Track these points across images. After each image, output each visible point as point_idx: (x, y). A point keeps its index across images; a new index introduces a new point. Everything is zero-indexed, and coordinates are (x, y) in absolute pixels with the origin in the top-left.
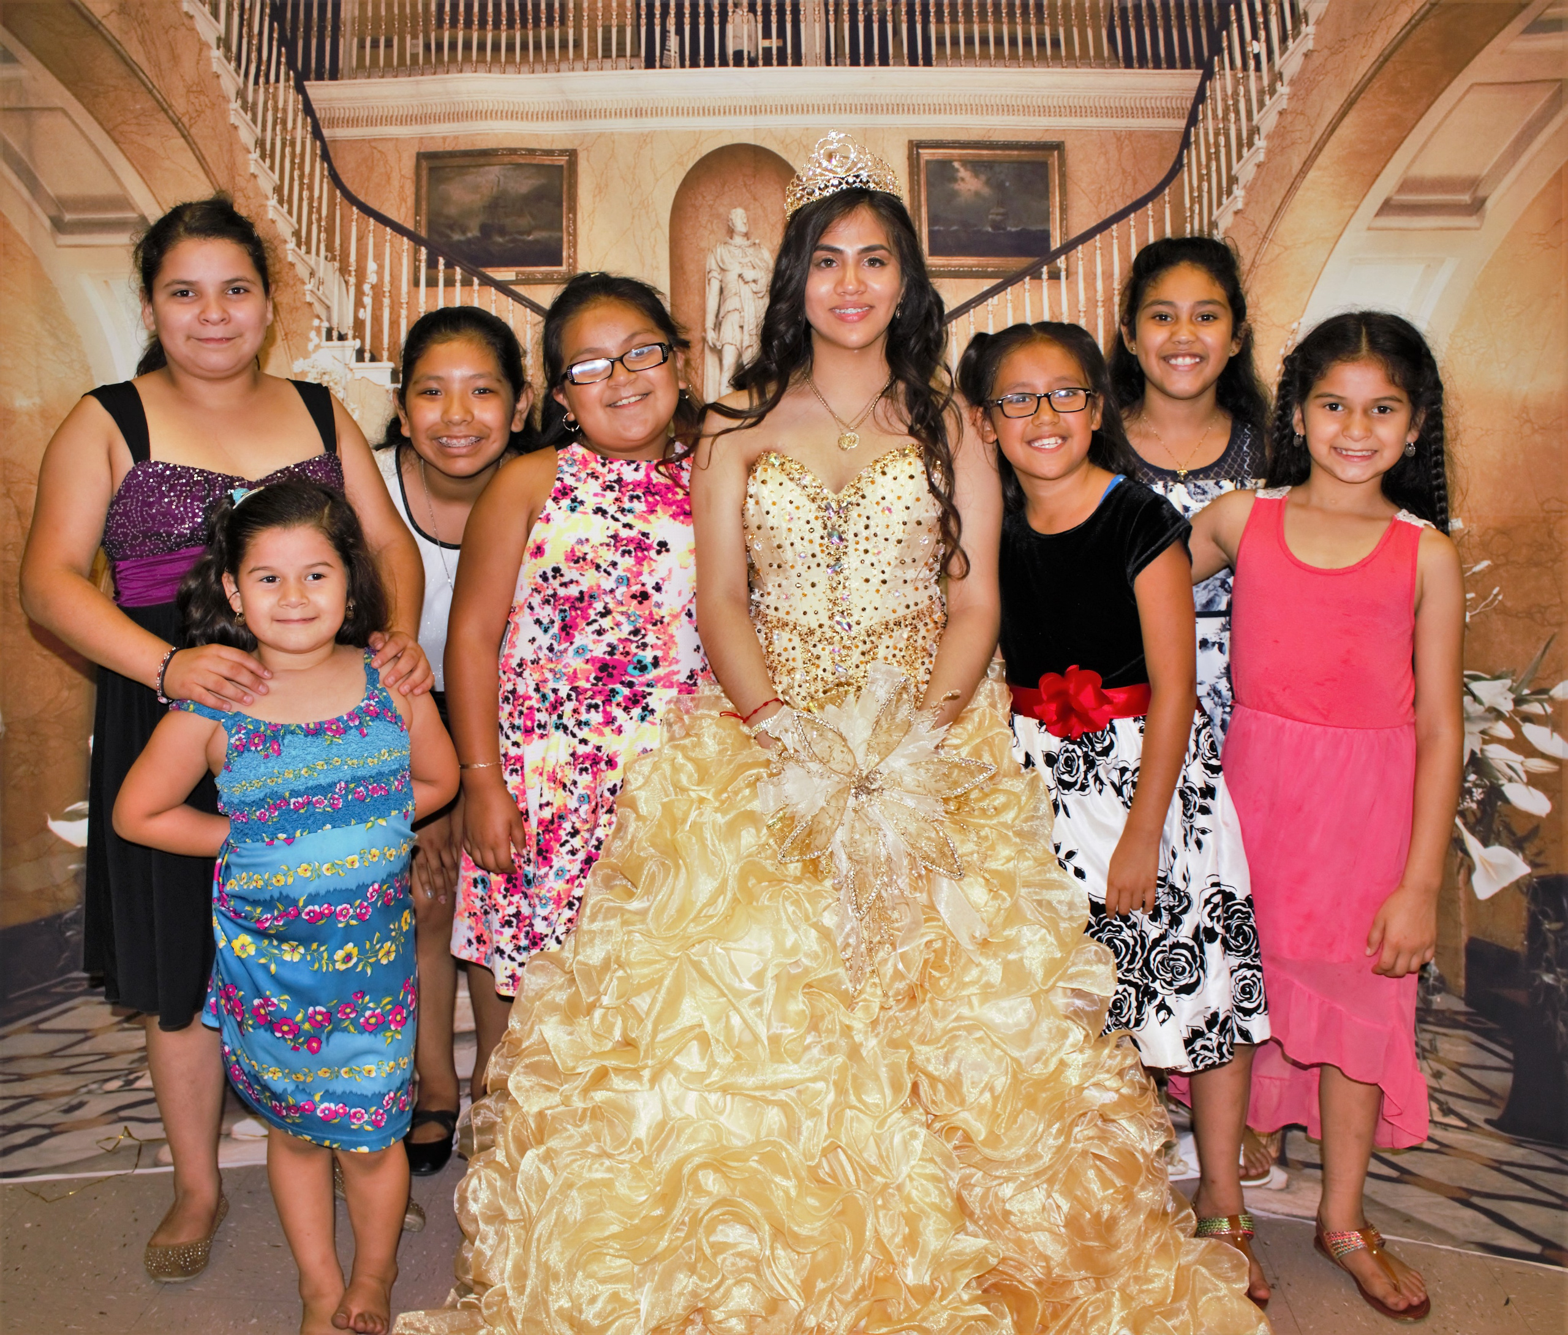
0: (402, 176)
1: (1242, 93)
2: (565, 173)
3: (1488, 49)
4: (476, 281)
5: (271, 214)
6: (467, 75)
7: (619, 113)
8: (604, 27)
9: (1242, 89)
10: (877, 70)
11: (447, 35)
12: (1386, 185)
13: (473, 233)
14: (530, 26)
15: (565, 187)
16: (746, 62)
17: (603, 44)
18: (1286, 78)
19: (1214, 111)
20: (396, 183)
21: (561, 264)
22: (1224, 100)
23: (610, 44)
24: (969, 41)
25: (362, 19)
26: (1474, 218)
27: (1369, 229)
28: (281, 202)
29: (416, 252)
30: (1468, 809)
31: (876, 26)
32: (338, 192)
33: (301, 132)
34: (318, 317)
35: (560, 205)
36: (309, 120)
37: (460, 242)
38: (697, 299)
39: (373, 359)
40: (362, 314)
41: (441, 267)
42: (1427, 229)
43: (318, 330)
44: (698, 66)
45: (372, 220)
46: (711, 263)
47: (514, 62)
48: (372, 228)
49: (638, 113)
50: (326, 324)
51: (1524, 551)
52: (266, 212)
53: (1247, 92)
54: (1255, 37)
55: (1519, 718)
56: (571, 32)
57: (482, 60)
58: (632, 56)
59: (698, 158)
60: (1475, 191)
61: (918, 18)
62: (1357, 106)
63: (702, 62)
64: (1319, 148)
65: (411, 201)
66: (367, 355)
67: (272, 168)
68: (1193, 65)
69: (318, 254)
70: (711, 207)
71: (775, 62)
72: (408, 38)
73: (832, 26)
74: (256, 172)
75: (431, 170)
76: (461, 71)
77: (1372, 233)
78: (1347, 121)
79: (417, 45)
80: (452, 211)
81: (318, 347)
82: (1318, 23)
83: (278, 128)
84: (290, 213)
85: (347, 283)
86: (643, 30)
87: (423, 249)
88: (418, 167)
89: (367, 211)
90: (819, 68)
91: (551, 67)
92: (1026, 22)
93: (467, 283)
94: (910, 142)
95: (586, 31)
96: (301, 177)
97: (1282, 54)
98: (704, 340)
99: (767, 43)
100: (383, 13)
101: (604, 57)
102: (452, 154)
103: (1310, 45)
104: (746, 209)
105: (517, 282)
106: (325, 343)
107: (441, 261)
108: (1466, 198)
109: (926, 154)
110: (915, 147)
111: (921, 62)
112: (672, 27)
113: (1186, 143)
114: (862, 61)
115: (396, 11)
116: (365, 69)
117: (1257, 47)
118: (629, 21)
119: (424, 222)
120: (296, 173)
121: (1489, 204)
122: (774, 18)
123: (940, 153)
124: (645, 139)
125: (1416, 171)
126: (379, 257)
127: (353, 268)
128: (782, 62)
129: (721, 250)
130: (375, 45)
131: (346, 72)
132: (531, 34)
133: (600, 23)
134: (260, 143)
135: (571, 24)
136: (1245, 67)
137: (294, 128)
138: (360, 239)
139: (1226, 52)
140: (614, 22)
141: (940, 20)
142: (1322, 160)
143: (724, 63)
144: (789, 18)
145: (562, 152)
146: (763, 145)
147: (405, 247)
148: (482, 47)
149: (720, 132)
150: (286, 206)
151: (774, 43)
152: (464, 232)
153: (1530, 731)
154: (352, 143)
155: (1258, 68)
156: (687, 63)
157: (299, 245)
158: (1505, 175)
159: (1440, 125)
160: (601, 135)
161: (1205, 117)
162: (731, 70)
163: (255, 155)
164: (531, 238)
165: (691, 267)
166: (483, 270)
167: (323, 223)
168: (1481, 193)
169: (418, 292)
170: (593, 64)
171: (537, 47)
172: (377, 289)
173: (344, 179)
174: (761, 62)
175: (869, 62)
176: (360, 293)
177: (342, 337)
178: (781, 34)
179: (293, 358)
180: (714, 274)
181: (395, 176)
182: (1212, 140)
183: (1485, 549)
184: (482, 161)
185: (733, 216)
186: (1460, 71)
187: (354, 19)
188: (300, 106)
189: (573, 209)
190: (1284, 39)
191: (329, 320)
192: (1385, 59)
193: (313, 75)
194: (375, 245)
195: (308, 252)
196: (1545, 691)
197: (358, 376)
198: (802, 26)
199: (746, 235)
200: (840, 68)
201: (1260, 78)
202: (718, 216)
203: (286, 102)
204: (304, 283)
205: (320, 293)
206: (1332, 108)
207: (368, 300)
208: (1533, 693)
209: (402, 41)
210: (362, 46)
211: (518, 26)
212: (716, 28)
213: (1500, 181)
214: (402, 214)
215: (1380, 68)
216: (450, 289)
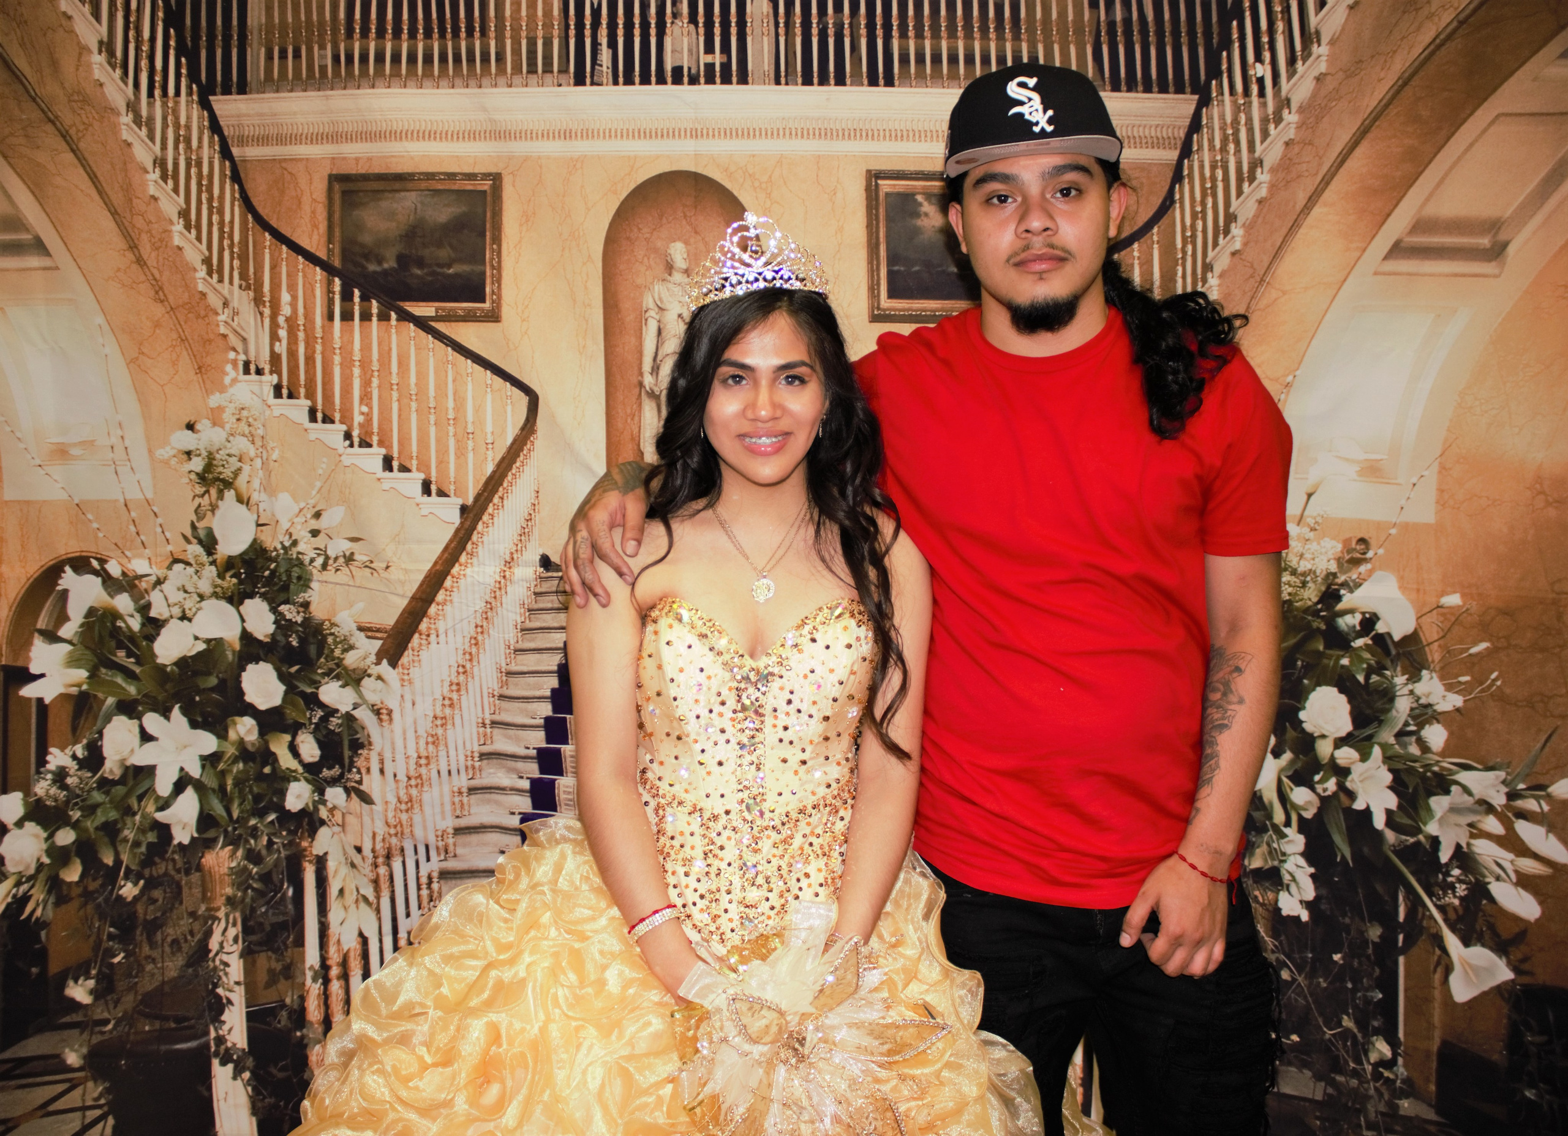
0: (314, 200)
1: (1243, 121)
2: (489, 199)
3: (1519, 74)
4: (393, 315)
5: (177, 241)
6: (380, 91)
7: (546, 135)
8: (528, 38)
9: (1243, 118)
10: (832, 90)
11: (357, 45)
12: (1398, 225)
13: (390, 264)
14: (449, 36)
15: (489, 215)
16: (686, 79)
17: (528, 58)
18: (1294, 105)
19: (1211, 141)
20: (307, 208)
21: (484, 301)
22: (1223, 129)
23: (536, 58)
24: (936, 59)
25: (269, 27)
26: (1494, 264)
27: (1376, 273)
28: (188, 227)
29: (330, 283)
30: (1449, 905)
31: (831, 41)
32: (250, 217)
33: (208, 152)
34: (234, 350)
35: (483, 235)
36: (216, 138)
37: (375, 272)
38: (633, 340)
39: (291, 396)
40: (277, 348)
41: (357, 299)
42: (1440, 275)
43: (234, 363)
44: (632, 83)
45: (284, 247)
46: (648, 301)
47: (432, 75)
48: (284, 256)
49: (567, 135)
50: (243, 357)
51: (1529, 635)
52: (171, 238)
53: (1249, 121)
54: (1259, 59)
55: (1512, 814)
56: (493, 43)
57: (396, 73)
58: (560, 72)
59: (632, 186)
60: (1497, 233)
61: (879, 32)
62: (1370, 136)
63: (637, 80)
64: (1326, 182)
65: (323, 227)
66: (285, 392)
67: (176, 190)
68: (1188, 89)
69: (231, 283)
70: (647, 240)
71: (718, 80)
72: (316, 48)
73: (782, 40)
74: (157, 195)
75: (344, 193)
76: (373, 87)
77: (1379, 278)
78: (1359, 152)
79: (325, 57)
80: (367, 239)
81: (234, 381)
82: (1332, 42)
83: (181, 146)
84: (199, 239)
85: (261, 314)
86: (572, 42)
87: (337, 280)
88: (330, 189)
89: (280, 237)
90: (767, 87)
91: (472, 82)
92: (1001, 38)
93: (384, 317)
94: (869, 172)
95: (508, 42)
96: (210, 200)
97: (1289, 78)
98: (641, 385)
99: (709, 59)
100: (290, 20)
101: (529, 72)
102: (365, 178)
103: (1323, 67)
104: (686, 243)
105: (437, 319)
106: (242, 377)
107: (357, 292)
108: (1485, 241)
109: (886, 186)
110: (874, 177)
111: (881, 81)
112: (604, 40)
113: (1178, 176)
114: (816, 80)
115: (303, 18)
116: (273, 83)
117: (1261, 70)
118: (556, 33)
119: (337, 251)
120: (204, 196)
121: (1511, 249)
122: (717, 31)
123: (901, 185)
124: (574, 164)
125: (1431, 211)
126: (292, 288)
127: (267, 299)
128: (726, 80)
129: (658, 288)
130: (283, 55)
131: (254, 85)
132: (450, 44)
133: (524, 34)
134: (160, 163)
135: (492, 35)
136: (1247, 92)
137: (200, 146)
138: (274, 267)
139: (1225, 75)
140: (540, 33)
141: (904, 35)
142: (1329, 195)
143: (661, 81)
144: (734, 30)
145: (486, 176)
146: (705, 173)
147: (318, 277)
148: (396, 59)
149: (658, 157)
150: (194, 232)
151: (717, 59)
152: (380, 263)
153: (1523, 828)
154: (262, 162)
155: (1262, 94)
156: (621, 80)
157: (210, 273)
158: (1531, 217)
159: (1459, 159)
160: (526, 159)
161: (1200, 148)
162: (670, 88)
163: (155, 175)
164: (451, 271)
165: (626, 305)
166: (401, 304)
167: (236, 250)
168: (1502, 237)
169: (332, 327)
170: (517, 80)
171: (457, 59)
172: (291, 321)
173: (255, 202)
174: (702, 80)
175: (823, 81)
176: (274, 326)
177: (259, 372)
178: (726, 48)
179: (208, 392)
180: (652, 313)
181: (306, 199)
182: (1207, 173)
183: (1484, 629)
184: (397, 185)
185: (672, 251)
186: (1485, 99)
187: (260, 26)
188: (206, 123)
189: (497, 240)
190: (1292, 61)
191: (246, 353)
192: (1404, 83)
193: (219, 90)
194: (288, 275)
195: (221, 281)
196: (1542, 787)
197: (276, 413)
198: (749, 39)
199: (687, 272)
200: (790, 87)
201: (1264, 105)
202: (656, 250)
203: (189, 118)
204: (217, 314)
205: (235, 324)
206: (1344, 137)
207: (283, 333)
208: (1528, 789)
209: (310, 51)
210: (270, 57)
211: (436, 36)
212: (653, 41)
213: (1526, 223)
214: (313, 240)
215: (1398, 92)
216: (366, 323)
